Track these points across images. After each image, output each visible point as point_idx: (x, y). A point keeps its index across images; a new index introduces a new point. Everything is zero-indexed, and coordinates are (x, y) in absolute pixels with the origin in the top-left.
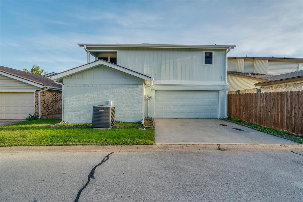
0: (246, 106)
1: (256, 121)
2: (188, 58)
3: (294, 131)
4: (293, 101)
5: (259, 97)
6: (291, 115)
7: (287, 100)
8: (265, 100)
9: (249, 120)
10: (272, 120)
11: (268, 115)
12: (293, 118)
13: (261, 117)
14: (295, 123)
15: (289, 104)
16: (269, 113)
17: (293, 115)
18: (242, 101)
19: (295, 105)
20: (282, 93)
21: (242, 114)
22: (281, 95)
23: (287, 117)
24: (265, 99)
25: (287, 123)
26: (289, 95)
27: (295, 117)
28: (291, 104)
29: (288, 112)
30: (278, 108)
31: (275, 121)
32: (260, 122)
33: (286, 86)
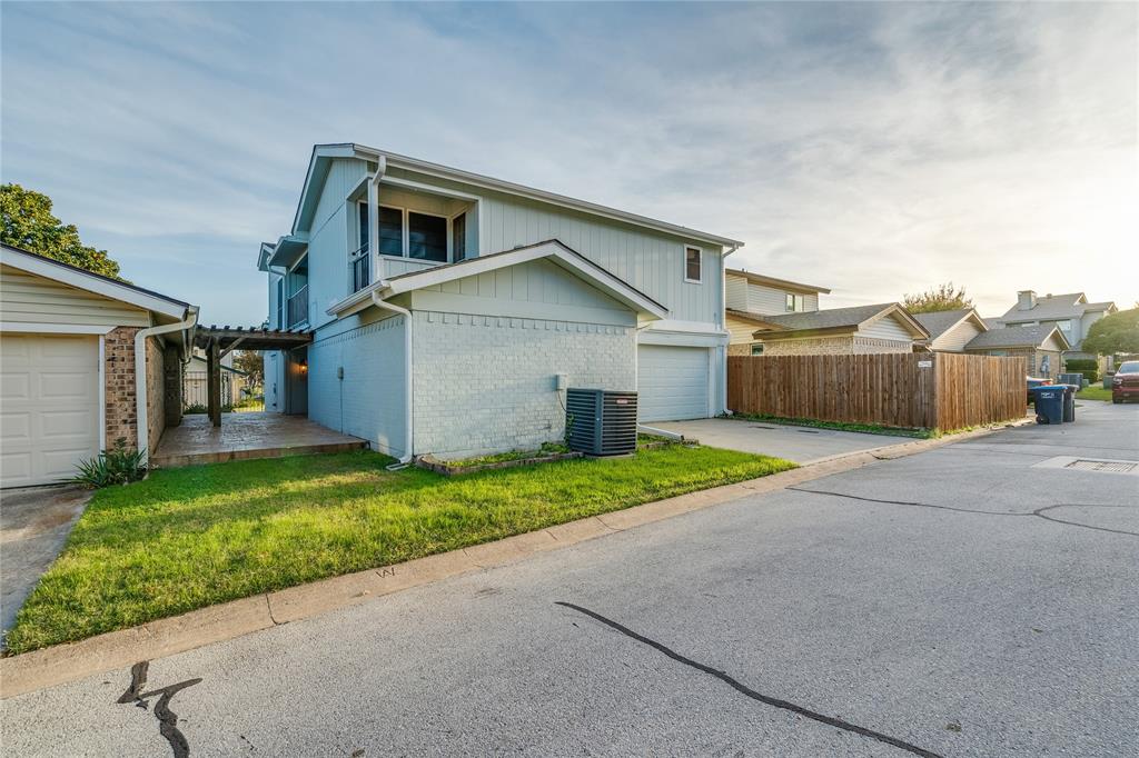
0: (787, 385)
1: (815, 413)
2: (656, 256)
3: (896, 423)
4: (895, 372)
5: (821, 365)
6: (891, 396)
7: (883, 369)
8: (835, 370)
9: (795, 414)
10: (851, 407)
11: (842, 400)
12: (895, 401)
13: (825, 404)
14: (898, 408)
15: (886, 376)
16: (846, 395)
17: (895, 395)
18: (774, 373)
19: (898, 377)
20: (871, 356)
21: (776, 403)
22: (871, 360)
23: (884, 400)
24: (835, 368)
25: (883, 409)
26: (886, 360)
27: (897, 398)
28: (891, 375)
29: (884, 390)
30: (865, 384)
31: (859, 409)
32: (825, 414)
33: (819, 341)
